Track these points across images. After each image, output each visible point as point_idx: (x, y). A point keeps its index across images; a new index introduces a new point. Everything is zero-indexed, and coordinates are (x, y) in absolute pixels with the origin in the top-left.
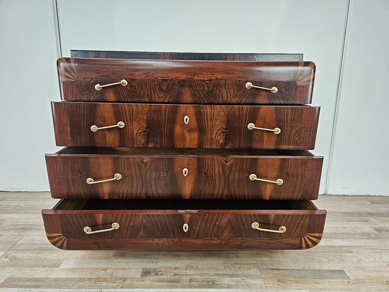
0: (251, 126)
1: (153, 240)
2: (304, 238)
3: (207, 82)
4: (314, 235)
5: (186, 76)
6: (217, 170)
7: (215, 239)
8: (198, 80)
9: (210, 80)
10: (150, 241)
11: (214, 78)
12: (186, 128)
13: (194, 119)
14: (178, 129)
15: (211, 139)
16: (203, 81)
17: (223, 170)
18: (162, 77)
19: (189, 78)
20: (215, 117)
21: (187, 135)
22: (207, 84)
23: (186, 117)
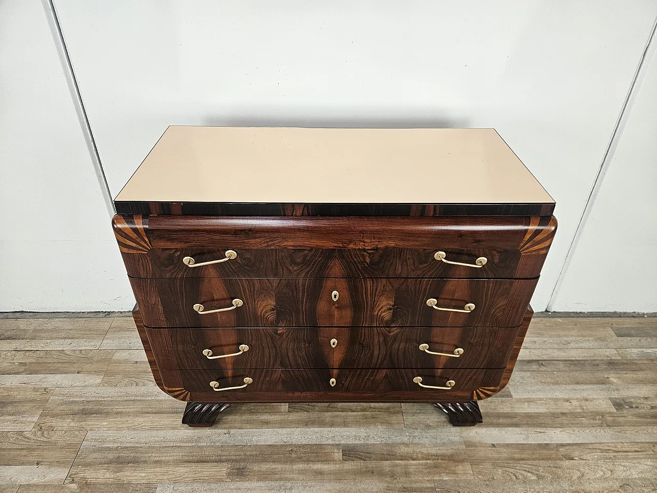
0: (432, 302)
1: (293, 393)
2: (476, 392)
3: (370, 252)
4: (489, 388)
5: (336, 245)
6: (376, 340)
7: (368, 392)
8: (355, 249)
9: (377, 249)
10: (289, 394)
11: (382, 246)
12: (334, 305)
13: (346, 294)
14: (322, 306)
15: (372, 317)
16: (364, 250)
17: (385, 340)
18: (296, 246)
19: (340, 247)
20: (378, 292)
21: (336, 312)
22: (369, 253)
23: (335, 292)
